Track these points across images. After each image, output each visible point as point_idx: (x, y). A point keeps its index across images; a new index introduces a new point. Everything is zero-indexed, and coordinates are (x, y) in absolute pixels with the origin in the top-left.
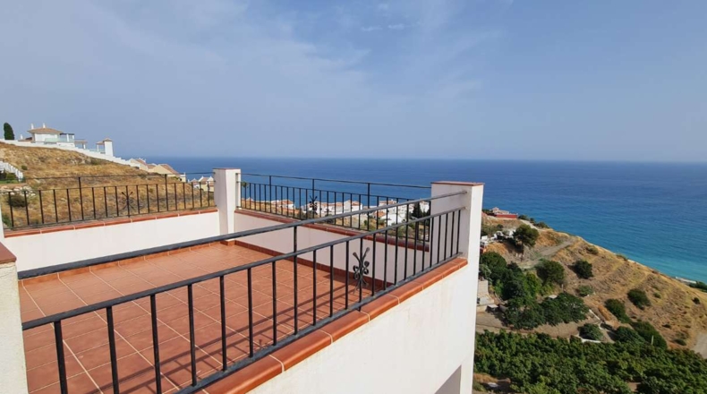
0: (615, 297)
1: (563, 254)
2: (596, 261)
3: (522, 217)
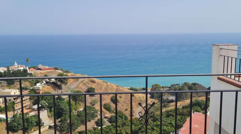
0: (106, 102)
1: (81, 86)
2: (95, 86)
3: (56, 69)
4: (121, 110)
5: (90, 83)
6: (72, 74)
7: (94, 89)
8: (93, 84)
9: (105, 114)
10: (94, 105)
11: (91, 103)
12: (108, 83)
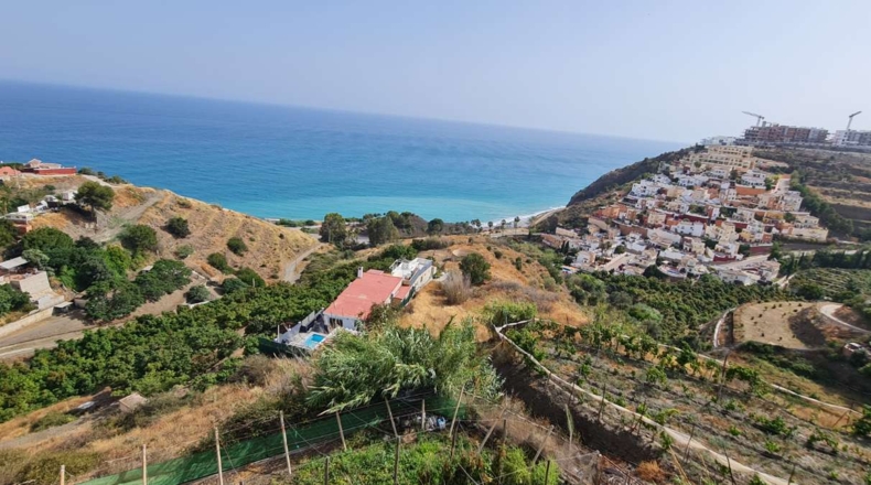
0: (216, 251)
1: (152, 213)
2: (190, 216)
3: (84, 172)
4: (251, 267)
5: (177, 208)
6: (130, 185)
7: (186, 221)
8: (184, 210)
9: (212, 276)
10: (183, 258)
11: (176, 254)
12: (225, 210)
